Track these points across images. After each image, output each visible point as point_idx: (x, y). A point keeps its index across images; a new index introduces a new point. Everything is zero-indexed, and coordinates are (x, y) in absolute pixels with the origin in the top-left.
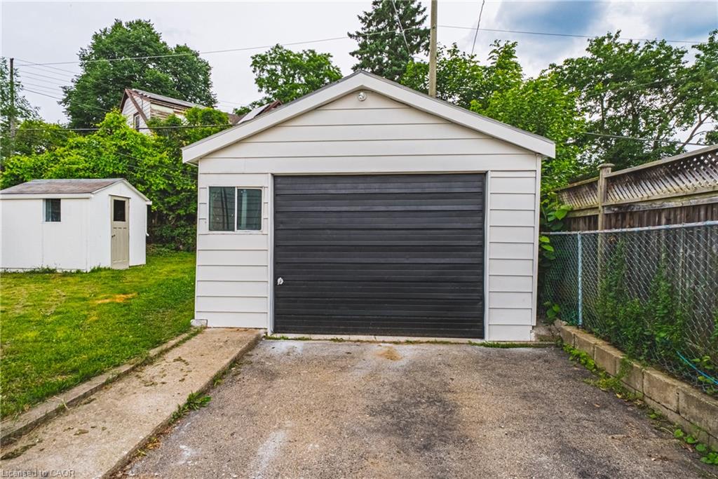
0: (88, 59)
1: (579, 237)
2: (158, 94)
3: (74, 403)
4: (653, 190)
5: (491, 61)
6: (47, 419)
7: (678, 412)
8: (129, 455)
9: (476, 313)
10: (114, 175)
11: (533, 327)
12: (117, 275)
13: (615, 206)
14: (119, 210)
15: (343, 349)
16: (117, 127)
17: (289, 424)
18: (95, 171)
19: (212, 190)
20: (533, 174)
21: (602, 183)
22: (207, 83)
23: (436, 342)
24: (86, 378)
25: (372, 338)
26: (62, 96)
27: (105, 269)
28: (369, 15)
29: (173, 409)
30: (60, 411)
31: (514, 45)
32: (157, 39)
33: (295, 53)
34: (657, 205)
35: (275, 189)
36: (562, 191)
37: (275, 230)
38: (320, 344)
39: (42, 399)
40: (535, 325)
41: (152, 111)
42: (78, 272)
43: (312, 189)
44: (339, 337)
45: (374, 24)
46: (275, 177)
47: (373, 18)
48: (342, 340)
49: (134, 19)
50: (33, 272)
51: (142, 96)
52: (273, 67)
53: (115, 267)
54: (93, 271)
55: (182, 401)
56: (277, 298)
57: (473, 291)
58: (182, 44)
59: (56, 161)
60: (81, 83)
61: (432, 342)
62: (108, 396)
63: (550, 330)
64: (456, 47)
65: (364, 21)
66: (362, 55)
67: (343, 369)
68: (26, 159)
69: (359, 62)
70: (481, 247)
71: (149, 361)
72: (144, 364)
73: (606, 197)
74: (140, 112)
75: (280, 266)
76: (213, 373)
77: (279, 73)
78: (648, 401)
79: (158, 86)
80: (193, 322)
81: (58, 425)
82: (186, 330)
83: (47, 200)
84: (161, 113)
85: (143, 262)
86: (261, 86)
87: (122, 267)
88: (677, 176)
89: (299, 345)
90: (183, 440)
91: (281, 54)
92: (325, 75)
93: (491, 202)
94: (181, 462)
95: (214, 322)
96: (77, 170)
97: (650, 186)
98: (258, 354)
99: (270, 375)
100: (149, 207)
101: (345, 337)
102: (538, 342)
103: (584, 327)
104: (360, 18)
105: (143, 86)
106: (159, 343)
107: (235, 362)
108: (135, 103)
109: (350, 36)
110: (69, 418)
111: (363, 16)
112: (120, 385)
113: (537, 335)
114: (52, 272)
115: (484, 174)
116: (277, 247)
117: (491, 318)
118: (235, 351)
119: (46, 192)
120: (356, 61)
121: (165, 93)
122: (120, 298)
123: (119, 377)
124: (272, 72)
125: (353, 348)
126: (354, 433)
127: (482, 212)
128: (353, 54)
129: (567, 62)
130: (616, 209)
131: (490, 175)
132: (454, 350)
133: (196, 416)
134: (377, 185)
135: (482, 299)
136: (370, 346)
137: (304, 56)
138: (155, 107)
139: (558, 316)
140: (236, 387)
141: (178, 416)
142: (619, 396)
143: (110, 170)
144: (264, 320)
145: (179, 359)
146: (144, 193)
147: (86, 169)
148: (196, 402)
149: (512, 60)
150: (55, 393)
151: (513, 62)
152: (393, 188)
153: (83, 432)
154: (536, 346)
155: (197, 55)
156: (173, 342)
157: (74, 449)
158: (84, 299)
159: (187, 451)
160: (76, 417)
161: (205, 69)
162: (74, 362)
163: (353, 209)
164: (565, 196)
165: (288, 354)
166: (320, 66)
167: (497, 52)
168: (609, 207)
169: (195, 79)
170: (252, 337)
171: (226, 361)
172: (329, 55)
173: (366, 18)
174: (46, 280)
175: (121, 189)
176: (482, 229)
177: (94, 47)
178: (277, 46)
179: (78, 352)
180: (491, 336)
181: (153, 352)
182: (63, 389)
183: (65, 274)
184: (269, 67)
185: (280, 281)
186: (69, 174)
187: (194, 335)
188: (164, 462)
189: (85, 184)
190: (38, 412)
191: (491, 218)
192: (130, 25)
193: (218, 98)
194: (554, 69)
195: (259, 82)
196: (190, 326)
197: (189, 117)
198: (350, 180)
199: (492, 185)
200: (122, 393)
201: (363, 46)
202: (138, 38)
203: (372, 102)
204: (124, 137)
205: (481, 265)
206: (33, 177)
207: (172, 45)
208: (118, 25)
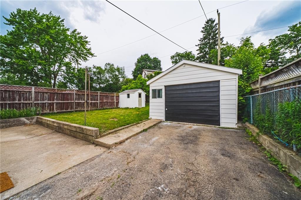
0: (136, 64)
1: (251, 97)
2: (150, 69)
3: (126, 128)
4: (272, 81)
5: (241, 44)
6: (121, 129)
7: (268, 147)
8: (132, 136)
9: (217, 119)
10: (139, 88)
11: (236, 124)
12: (139, 109)
13: (263, 87)
14: (140, 95)
15: (179, 125)
16: (140, 78)
17: (160, 136)
18: (137, 88)
19: (153, 90)
20: (235, 80)
21: (259, 80)
22: (160, 65)
23: (205, 126)
24: (128, 124)
25: (188, 123)
26: (132, 73)
27: (137, 108)
28: (202, 39)
29: (140, 131)
30: (123, 129)
31: (249, 37)
32: (149, 57)
33: (182, 53)
34: (272, 86)
35: (165, 89)
36: (251, 83)
37: (165, 98)
38: (175, 123)
39: (121, 126)
40: (237, 123)
41: (148, 73)
42: (133, 108)
43: (173, 88)
44: (179, 123)
45: (203, 41)
46: (165, 86)
47: (203, 39)
48: (180, 123)
49: (145, 54)
50: (125, 108)
51: (146, 71)
52: (176, 58)
53: (139, 107)
54: (135, 108)
55: (142, 130)
56: (166, 113)
57: (217, 113)
58: (154, 57)
59: (130, 86)
60: (135, 70)
61: (203, 126)
62: (131, 128)
63: (243, 125)
64: (227, 42)
65: (200, 41)
66: (200, 50)
67: (177, 129)
68: (125, 86)
69: (199, 52)
70: (219, 101)
71: (139, 123)
72: (138, 124)
73: (261, 84)
74: (145, 74)
75: (166, 106)
76: (149, 126)
77: (178, 59)
78: (263, 144)
79: (150, 68)
80: (149, 117)
81: (123, 130)
82: (148, 119)
83: (127, 94)
84: (149, 74)
85: (145, 106)
86: (173, 63)
87: (140, 107)
88: (277, 76)
89: (169, 124)
90: (140, 136)
91: (178, 54)
92: (190, 57)
93: (221, 88)
94: (139, 138)
95: (153, 118)
96: (133, 88)
97: (271, 80)
98: (160, 124)
99: (160, 128)
100: (146, 95)
101: (181, 123)
102: (238, 128)
103: (253, 124)
104: (199, 40)
105: (146, 68)
106: (142, 120)
107: (155, 125)
108: (144, 72)
109: (196, 46)
110: (124, 130)
111: (200, 39)
112: (133, 126)
113: (238, 126)
114: (128, 108)
115: (219, 81)
116: (166, 102)
117: (222, 120)
118: (155, 123)
119: (127, 93)
120: (198, 52)
121: (151, 69)
122: (138, 113)
123: (133, 125)
124: (176, 59)
125: (182, 125)
126: (172, 139)
127: (219, 91)
128: (197, 50)
129: (277, 37)
130: (263, 88)
131: (220, 81)
132: (208, 128)
133: (144, 133)
134: (189, 86)
135: (219, 115)
136: (186, 125)
137: (184, 53)
138: (148, 72)
139: (247, 121)
140: (153, 129)
141: (141, 132)
142: (254, 142)
143: (139, 87)
144: (163, 118)
145: (144, 123)
146: (145, 92)
147: (134, 87)
148: (144, 130)
149: (249, 42)
150: (123, 126)
151: (250, 43)
152: (193, 87)
153: (126, 132)
154: (237, 129)
155: (158, 59)
156: (144, 121)
157: (124, 134)
158: (132, 113)
159: (140, 137)
160: (125, 130)
161: (160, 62)
162: (127, 122)
163: (183, 92)
164: (252, 85)
165: (166, 125)
166: (189, 55)
167: (243, 41)
168: (261, 87)
169: (157, 65)
170: (160, 121)
171: (152, 125)
172: (191, 52)
173: (201, 40)
174: (127, 109)
175: (140, 91)
176: (219, 96)
177: (138, 61)
178: (177, 53)
179: (128, 121)
180: (222, 125)
181: (140, 122)
182: (124, 125)
183: (130, 108)
184: (175, 58)
185: (166, 109)
186: (132, 89)
187: (149, 120)
188: (136, 138)
189: (133, 90)
190: (120, 128)
191: (221, 93)
192: (144, 55)
193: (162, 68)
194: (271, 41)
195: (173, 62)
196: (148, 118)
197: (154, 74)
198: (182, 86)
199: (221, 84)
200: (133, 127)
201: (200, 48)
202: (145, 58)
203: (187, 66)
204: (141, 80)
205: (219, 106)
206: (126, 90)
207: (152, 58)
208: (142, 56)
